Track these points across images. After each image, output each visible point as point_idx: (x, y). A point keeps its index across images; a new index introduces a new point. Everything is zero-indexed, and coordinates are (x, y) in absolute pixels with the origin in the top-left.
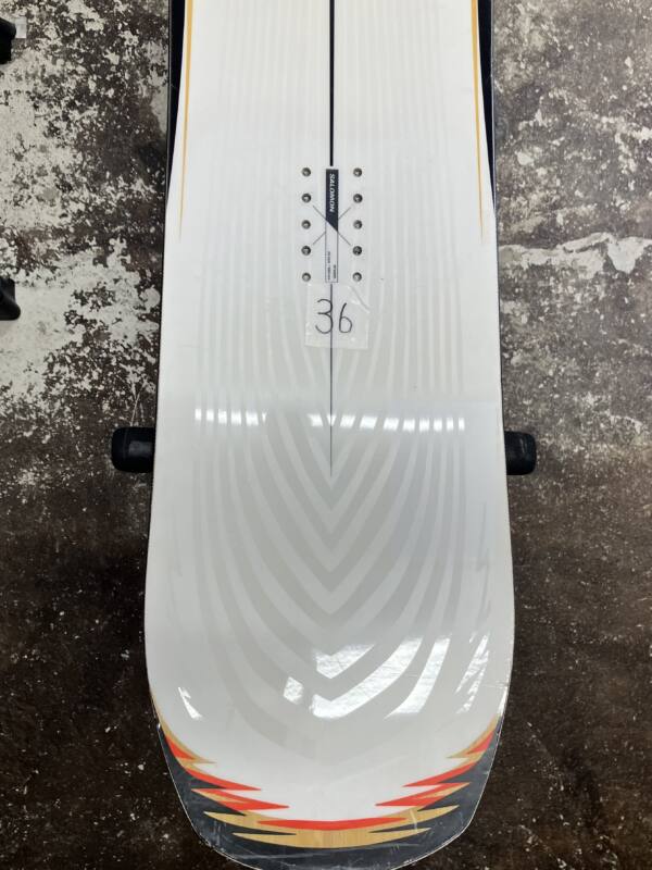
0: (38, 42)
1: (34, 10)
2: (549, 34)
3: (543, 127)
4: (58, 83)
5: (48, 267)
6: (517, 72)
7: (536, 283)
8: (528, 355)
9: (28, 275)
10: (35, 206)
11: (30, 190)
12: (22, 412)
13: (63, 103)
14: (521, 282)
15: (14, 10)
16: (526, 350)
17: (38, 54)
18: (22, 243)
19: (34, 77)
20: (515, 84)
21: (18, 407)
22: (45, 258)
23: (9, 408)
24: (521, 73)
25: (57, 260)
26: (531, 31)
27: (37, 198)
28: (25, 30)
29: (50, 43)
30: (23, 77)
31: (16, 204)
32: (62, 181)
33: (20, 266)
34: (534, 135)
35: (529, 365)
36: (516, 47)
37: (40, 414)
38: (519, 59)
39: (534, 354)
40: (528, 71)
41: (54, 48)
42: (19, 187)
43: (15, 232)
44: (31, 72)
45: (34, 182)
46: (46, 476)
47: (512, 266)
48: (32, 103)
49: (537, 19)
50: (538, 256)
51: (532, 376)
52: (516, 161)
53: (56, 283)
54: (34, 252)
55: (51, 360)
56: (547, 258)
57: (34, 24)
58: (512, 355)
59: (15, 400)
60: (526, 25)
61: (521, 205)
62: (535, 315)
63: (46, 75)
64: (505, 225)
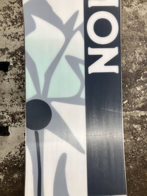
0: (16, 66)
1: (15, 58)
2: (143, 58)
3: (143, 81)
4: (21, 75)
5: (19, 122)
6: (136, 67)
7: (143, 120)
8: (141, 138)
9: (14, 124)
10: (16, 107)
11: (15, 103)
12: (14, 159)
13: (22, 81)
14: (139, 120)
15: (9, 58)
16: (141, 137)
17: (16, 69)
18: (13, 116)
19: (15, 74)
20: (135, 70)
21: (13, 158)
22: (19, 119)
23: (10, 158)
24: (137, 67)
25: (22, 120)
26: (139, 57)
27: (16, 104)
28: (12, 63)
29: (19, 66)
30: (12, 74)
31: (11, 106)
32: (22, 100)
33: (12, 122)
34: (141, 83)
35: (142, 140)
36: (135, 61)
37: (19, 159)
38: (136, 64)
39: (143, 138)
40: (138, 67)
41: (20, 67)
42: (12, 102)
43: (11, 113)
44: (14, 73)
45: (16, 101)
46: (21, 175)
47: (136, 116)
48: (15, 81)
49: (140, 54)
50: (143, 113)
51: (143, 143)
52: (136, 90)
53: (22, 126)
54: (16, 118)
55: (21, 145)
56: (145, 113)
57: (15, 61)
58: (137, 138)
59: (12, 156)
60: (138, 55)
61: (138, 101)
62: (143, 128)
63: (18, 74)
64: (134, 106)
